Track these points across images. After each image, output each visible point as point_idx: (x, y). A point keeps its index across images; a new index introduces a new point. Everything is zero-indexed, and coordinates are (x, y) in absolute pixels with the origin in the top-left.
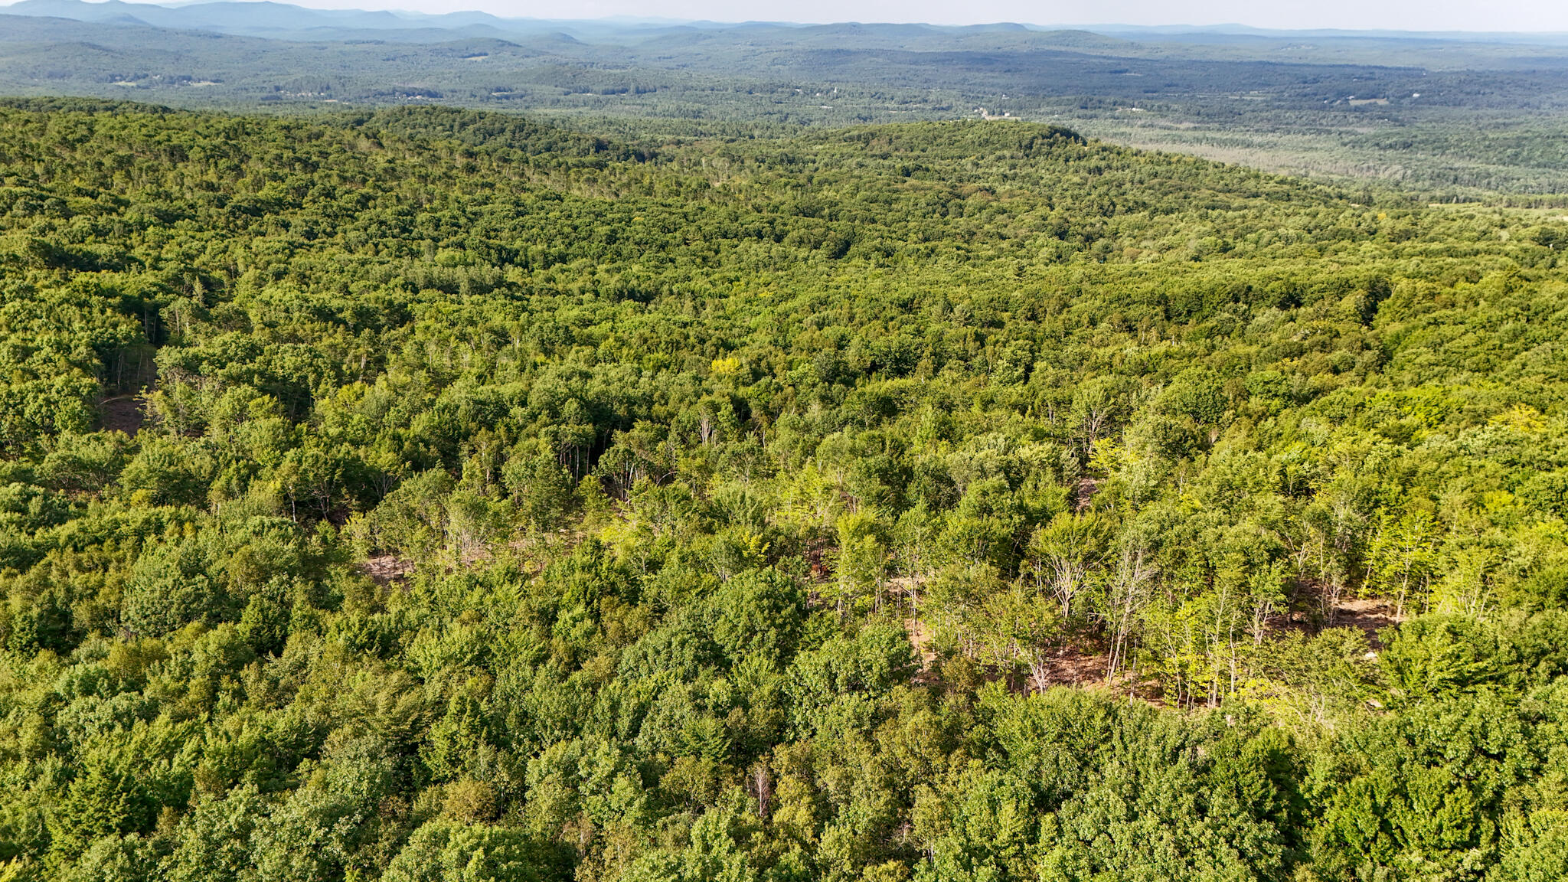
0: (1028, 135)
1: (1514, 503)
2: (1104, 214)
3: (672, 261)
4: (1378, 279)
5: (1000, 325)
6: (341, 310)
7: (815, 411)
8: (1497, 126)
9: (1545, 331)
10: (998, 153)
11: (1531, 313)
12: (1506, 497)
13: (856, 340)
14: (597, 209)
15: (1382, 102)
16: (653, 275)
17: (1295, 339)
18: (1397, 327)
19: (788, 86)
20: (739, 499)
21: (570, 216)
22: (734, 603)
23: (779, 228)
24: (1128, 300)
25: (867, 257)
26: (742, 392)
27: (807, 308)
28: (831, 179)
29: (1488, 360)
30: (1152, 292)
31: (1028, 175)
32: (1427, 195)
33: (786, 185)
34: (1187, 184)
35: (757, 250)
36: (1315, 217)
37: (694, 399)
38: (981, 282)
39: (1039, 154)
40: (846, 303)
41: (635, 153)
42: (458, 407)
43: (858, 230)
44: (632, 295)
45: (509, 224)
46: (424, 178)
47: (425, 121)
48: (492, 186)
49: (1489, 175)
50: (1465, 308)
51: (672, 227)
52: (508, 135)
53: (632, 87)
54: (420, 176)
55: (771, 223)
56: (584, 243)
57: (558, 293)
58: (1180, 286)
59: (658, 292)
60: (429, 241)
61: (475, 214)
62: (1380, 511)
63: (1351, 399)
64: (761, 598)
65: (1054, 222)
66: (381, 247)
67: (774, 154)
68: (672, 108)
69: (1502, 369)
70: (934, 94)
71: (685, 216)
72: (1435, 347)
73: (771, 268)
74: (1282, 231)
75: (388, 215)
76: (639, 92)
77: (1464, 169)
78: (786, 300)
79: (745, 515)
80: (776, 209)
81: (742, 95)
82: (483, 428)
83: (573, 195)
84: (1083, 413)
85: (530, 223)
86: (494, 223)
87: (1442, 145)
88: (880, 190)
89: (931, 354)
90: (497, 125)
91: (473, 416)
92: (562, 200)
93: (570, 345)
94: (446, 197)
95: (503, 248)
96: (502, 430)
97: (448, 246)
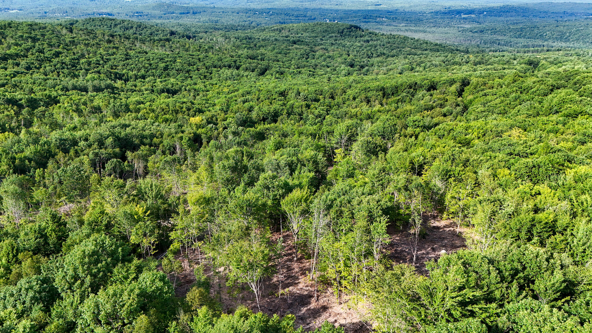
0: (342, 28)
1: (510, 174)
2: (369, 58)
3: (191, 77)
4: (465, 78)
5: (318, 100)
6: (21, 100)
8: (514, 24)
9: (527, 97)
10: (330, 35)
11: (522, 90)
12: (507, 171)
13: (257, 108)
14: (161, 57)
15: (473, 16)
16: (179, 83)
17: (431, 103)
18: (471, 97)
19: (253, 10)
21: (149, 60)
23: (238, 63)
24: (369, 89)
25: (272, 75)
27: (240, 95)
28: (264, 45)
29: (505, 109)
30: (378, 86)
31: (341, 43)
32: (489, 49)
33: (245, 47)
34: (401, 46)
35: (228, 72)
36: (446, 57)
37: (174, 135)
38: (313, 84)
39: (346, 35)
40: (257, 93)
41: (187, 36)
42: (52, 142)
43: (271, 64)
44: (168, 91)
45: (122, 63)
46: (87, 45)
47: (100, 24)
48: (117, 48)
49: (511, 42)
50: (497, 89)
51: (193, 64)
52: (134, 29)
53: (191, 11)
54: (85, 44)
55: (235, 62)
56: (154, 71)
57: (135, 91)
58: (389, 84)
59: (180, 89)
60: (84, 70)
61: (107, 59)
62: (451, 180)
63: (448, 127)
65: (349, 61)
66: (60, 73)
67: (243, 36)
68: (207, 19)
69: (510, 113)
70: (310, 13)
71: (199, 59)
72: (484, 104)
73: (232, 79)
74: (434, 62)
75: (67, 60)
76: (194, 13)
77: (502, 40)
78: (234, 92)
80: (239, 56)
81: (235, 14)
82: (61, 152)
83: (152, 51)
84: (338, 137)
85: (131, 63)
86: (115, 63)
87: (494, 31)
88: (283, 49)
89: (286, 113)
90: (130, 25)
91: (58, 146)
92: (147, 53)
93: (128, 112)
94: (96, 52)
95: (117, 73)
96: (72, 152)
97: (93, 72)
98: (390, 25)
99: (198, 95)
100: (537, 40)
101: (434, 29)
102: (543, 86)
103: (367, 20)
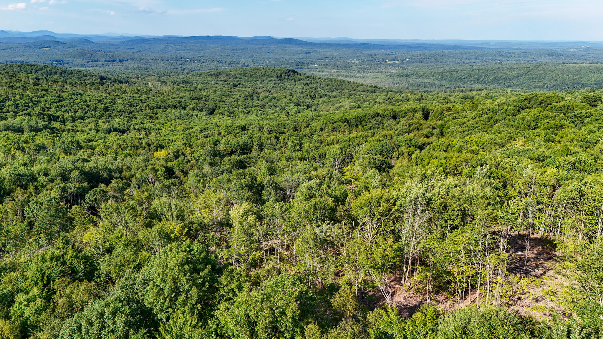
0: (280, 72)
2: (312, 98)
3: (135, 118)
4: (425, 107)
5: (284, 133)
7: (207, 169)
8: (435, 69)
10: (269, 79)
13: (223, 141)
14: (99, 99)
15: (397, 62)
19: (183, 58)
20: (167, 206)
21: (85, 101)
22: (160, 271)
23: (183, 104)
24: (333, 121)
25: (223, 114)
26: (170, 164)
27: (199, 131)
28: (204, 88)
29: (484, 128)
30: (341, 118)
31: (282, 86)
32: (418, 91)
33: (185, 90)
34: (340, 88)
35: (177, 112)
37: (144, 168)
38: (272, 119)
39: (285, 79)
40: (217, 129)
41: (118, 80)
42: (5, 178)
43: (218, 105)
44: (115, 130)
45: (55, 105)
46: (12, 87)
47: (18, 70)
48: (47, 90)
49: (435, 84)
50: (464, 113)
51: (135, 105)
52: (58, 74)
53: (118, 59)
54: (9, 87)
55: (180, 102)
56: (93, 112)
57: (78, 131)
58: (351, 116)
59: (128, 129)
60: (11, 113)
61: (37, 101)
64: (182, 264)
65: (294, 101)
67: (180, 80)
68: (135, 67)
70: (242, 60)
71: (141, 101)
72: (461, 126)
73: (181, 119)
74: (377, 100)
76: (120, 61)
78: (189, 129)
79: (172, 214)
80: (182, 98)
81: (164, 62)
82: (19, 188)
83: (87, 93)
84: (332, 160)
85: (65, 104)
86: (47, 105)
87: (418, 75)
88: (225, 92)
89: (257, 145)
90: (53, 70)
91: (13, 182)
92: (82, 95)
93: (80, 150)
94: (22, 95)
95: (51, 115)
96: (31, 189)
97: (22, 115)
98: (322, 71)
99: (150, 133)
100: (458, 83)
101: (364, 74)
102: (510, 108)
103: (299, 67)
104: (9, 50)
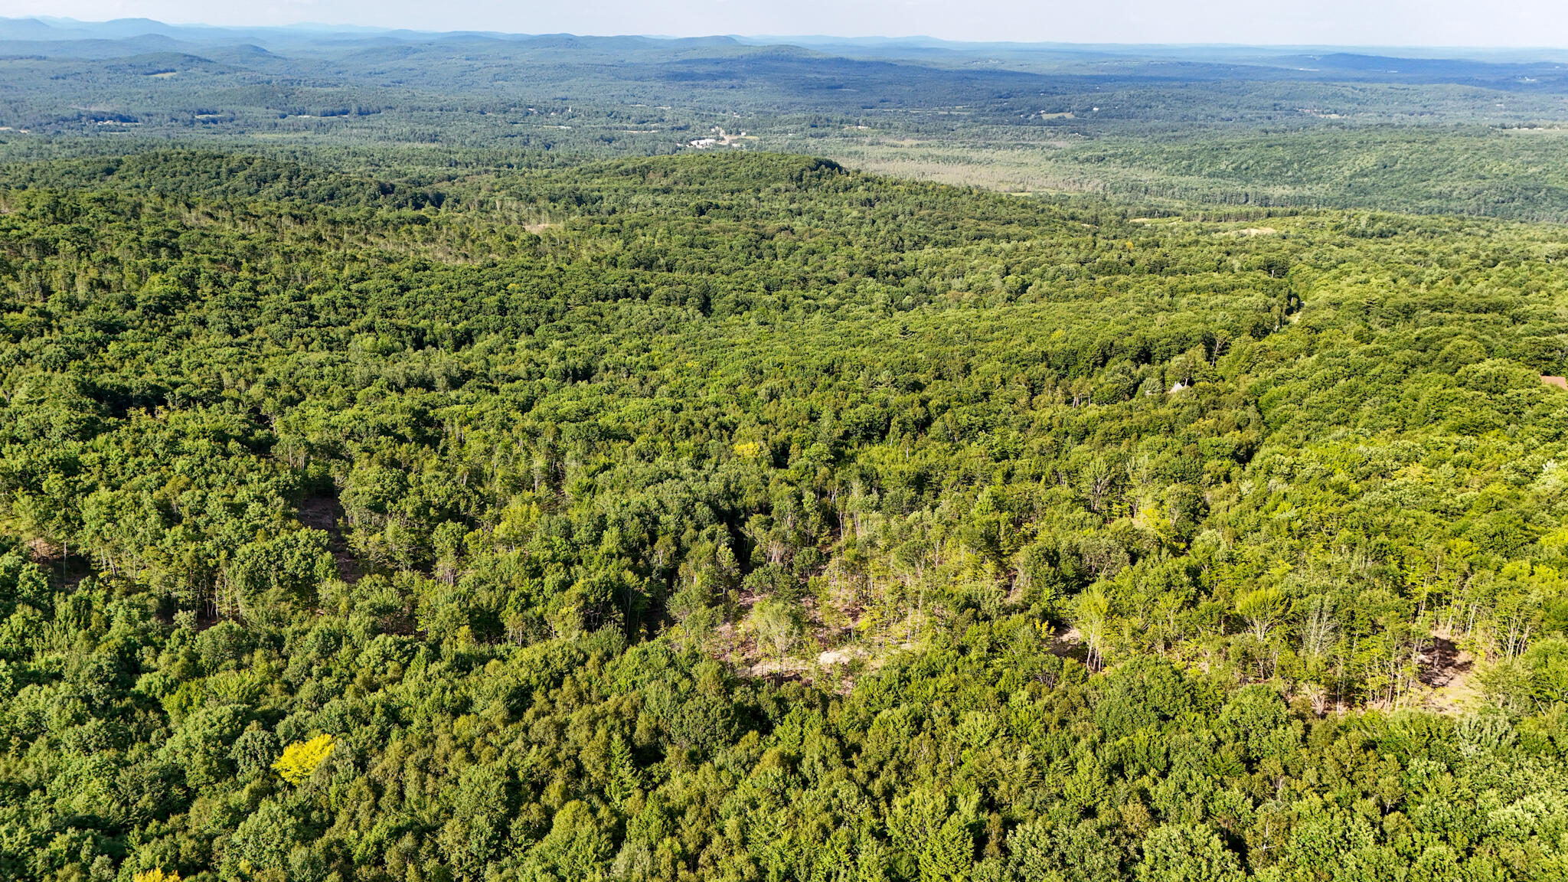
0: (797, 167)
2: (896, 250)
5: (920, 386)
14: (471, 278)
15: (1069, 116)
19: (519, 105)
21: (451, 288)
23: (642, 286)
35: (640, 312)
39: (810, 185)
51: (548, 292)
53: (354, 108)
54: (285, 253)
55: (633, 281)
59: (591, 367)
65: (863, 262)
73: (664, 330)
76: (362, 113)
78: (712, 367)
81: (475, 116)
98: (879, 143)
101: (985, 154)
103: (820, 131)
104: (70, 80)
